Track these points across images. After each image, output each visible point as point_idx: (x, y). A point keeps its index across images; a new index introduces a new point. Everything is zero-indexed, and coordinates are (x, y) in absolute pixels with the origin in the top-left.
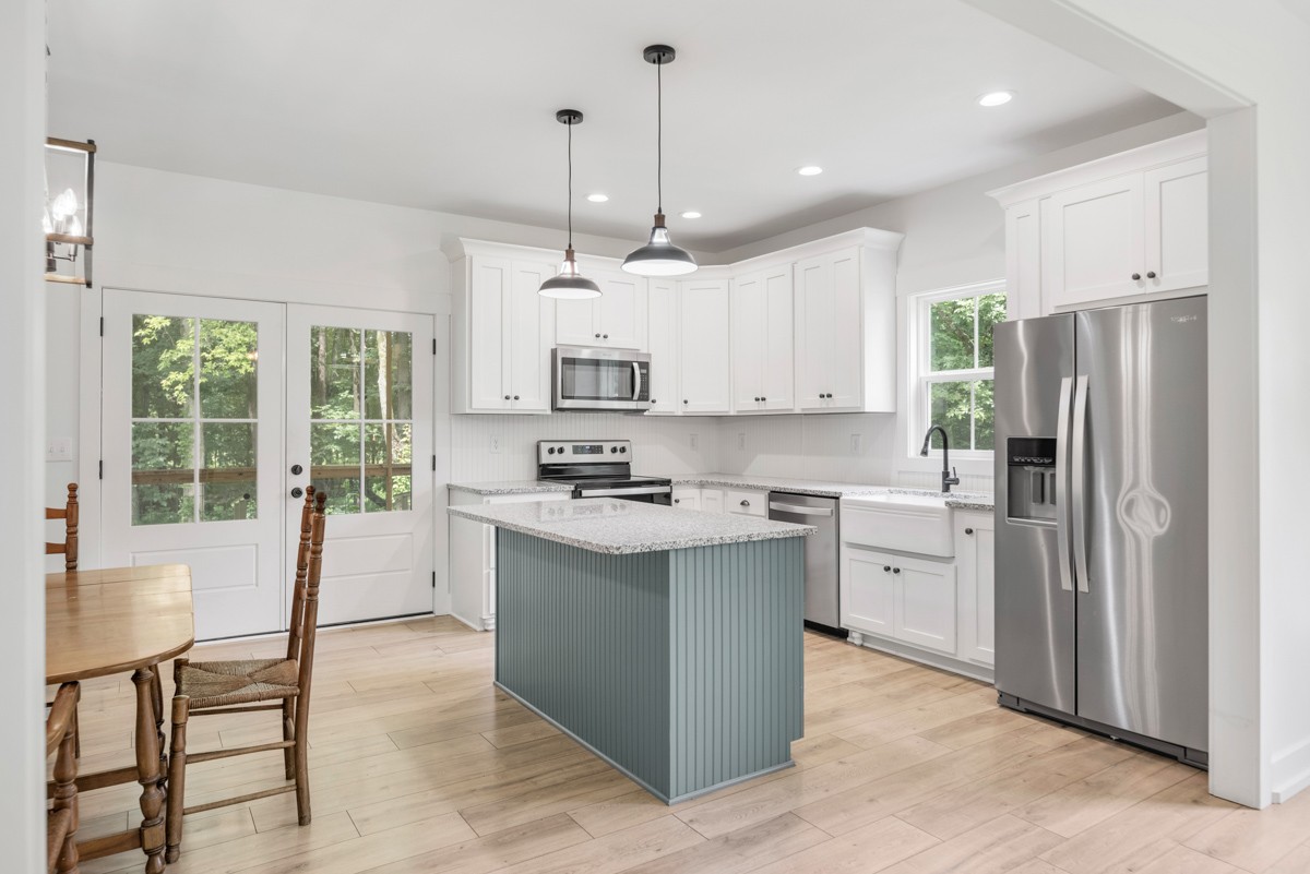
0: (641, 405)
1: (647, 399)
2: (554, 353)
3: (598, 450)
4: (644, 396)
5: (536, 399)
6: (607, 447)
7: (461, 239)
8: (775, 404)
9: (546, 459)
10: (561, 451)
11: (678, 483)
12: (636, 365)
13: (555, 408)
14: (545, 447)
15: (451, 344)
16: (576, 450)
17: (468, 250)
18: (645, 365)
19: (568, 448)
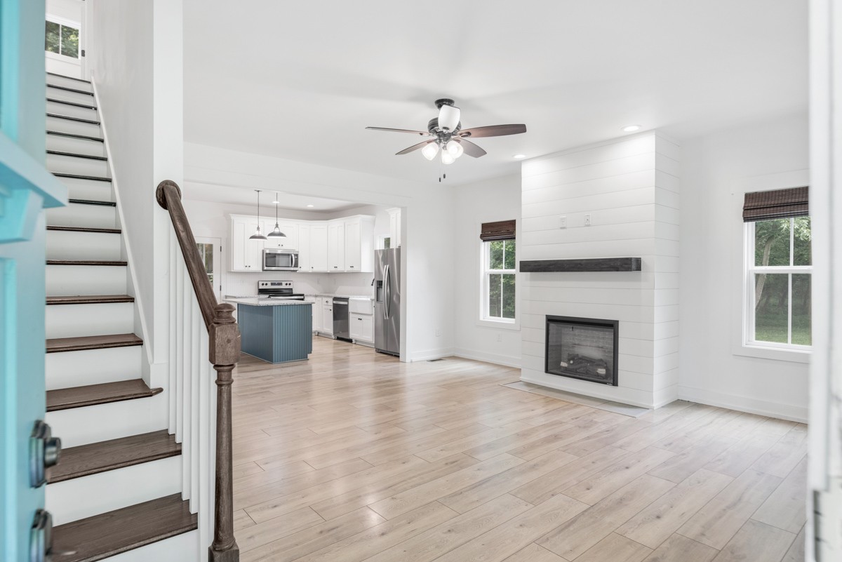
0: (295, 269)
1: (297, 267)
2: (263, 251)
3: (280, 284)
4: (296, 265)
5: (257, 265)
6: (284, 283)
7: (231, 215)
8: (340, 269)
9: (261, 287)
10: (266, 284)
11: (307, 295)
12: (293, 255)
13: (263, 270)
14: (261, 283)
15: (227, 248)
16: (272, 284)
17: (232, 218)
18: (297, 255)
19: (269, 283)
